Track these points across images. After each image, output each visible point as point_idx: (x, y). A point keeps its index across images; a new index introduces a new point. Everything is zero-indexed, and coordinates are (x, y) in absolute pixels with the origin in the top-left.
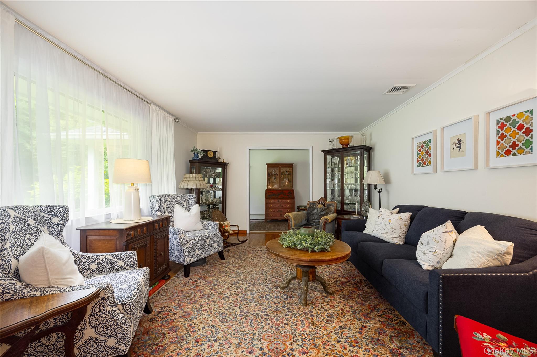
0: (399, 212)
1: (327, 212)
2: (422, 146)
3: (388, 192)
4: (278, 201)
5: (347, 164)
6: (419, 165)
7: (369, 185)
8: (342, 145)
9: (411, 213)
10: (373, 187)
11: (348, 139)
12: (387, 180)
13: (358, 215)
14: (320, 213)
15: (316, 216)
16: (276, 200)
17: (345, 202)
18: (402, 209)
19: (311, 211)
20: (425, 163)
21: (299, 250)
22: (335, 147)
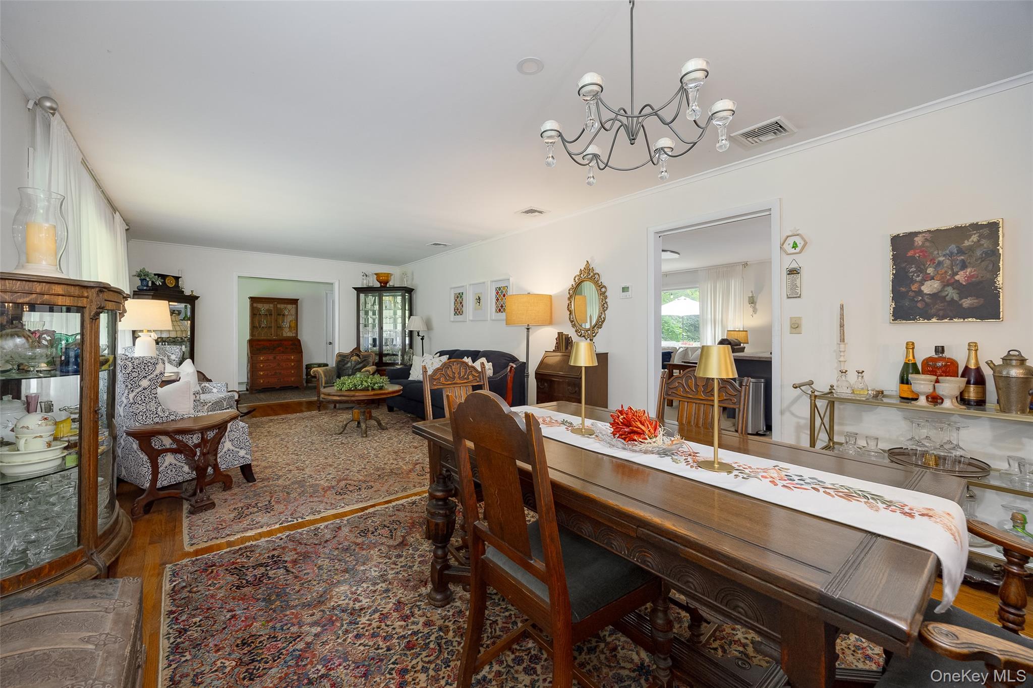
0: (440, 356)
1: (364, 365)
2: (458, 297)
3: (430, 339)
4: (275, 358)
5: (386, 307)
6: (456, 314)
7: (411, 332)
8: (381, 283)
9: (448, 356)
10: (415, 334)
11: (388, 276)
12: (429, 325)
13: (401, 365)
14: (355, 366)
15: (351, 370)
16: (271, 357)
17: (384, 352)
18: (442, 353)
19: (344, 365)
20: (459, 313)
21: (360, 390)
22: (371, 285)
